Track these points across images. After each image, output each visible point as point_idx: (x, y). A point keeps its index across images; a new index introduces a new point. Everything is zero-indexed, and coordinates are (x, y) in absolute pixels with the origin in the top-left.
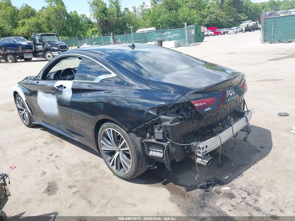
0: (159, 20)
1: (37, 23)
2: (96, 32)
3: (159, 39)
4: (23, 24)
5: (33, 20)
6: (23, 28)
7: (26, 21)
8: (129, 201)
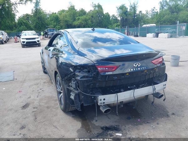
0: (162, 20)
1: (86, 19)
2: (119, 26)
3: (156, 31)
4: (79, 19)
5: (83, 17)
6: (78, 22)
7: (80, 17)
8: (55, 124)
